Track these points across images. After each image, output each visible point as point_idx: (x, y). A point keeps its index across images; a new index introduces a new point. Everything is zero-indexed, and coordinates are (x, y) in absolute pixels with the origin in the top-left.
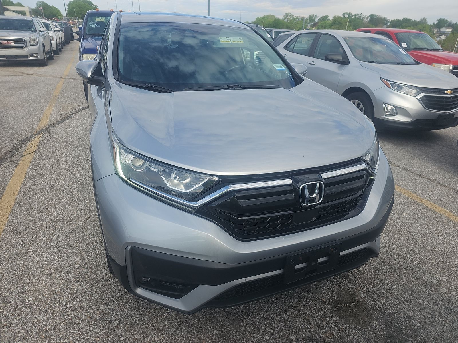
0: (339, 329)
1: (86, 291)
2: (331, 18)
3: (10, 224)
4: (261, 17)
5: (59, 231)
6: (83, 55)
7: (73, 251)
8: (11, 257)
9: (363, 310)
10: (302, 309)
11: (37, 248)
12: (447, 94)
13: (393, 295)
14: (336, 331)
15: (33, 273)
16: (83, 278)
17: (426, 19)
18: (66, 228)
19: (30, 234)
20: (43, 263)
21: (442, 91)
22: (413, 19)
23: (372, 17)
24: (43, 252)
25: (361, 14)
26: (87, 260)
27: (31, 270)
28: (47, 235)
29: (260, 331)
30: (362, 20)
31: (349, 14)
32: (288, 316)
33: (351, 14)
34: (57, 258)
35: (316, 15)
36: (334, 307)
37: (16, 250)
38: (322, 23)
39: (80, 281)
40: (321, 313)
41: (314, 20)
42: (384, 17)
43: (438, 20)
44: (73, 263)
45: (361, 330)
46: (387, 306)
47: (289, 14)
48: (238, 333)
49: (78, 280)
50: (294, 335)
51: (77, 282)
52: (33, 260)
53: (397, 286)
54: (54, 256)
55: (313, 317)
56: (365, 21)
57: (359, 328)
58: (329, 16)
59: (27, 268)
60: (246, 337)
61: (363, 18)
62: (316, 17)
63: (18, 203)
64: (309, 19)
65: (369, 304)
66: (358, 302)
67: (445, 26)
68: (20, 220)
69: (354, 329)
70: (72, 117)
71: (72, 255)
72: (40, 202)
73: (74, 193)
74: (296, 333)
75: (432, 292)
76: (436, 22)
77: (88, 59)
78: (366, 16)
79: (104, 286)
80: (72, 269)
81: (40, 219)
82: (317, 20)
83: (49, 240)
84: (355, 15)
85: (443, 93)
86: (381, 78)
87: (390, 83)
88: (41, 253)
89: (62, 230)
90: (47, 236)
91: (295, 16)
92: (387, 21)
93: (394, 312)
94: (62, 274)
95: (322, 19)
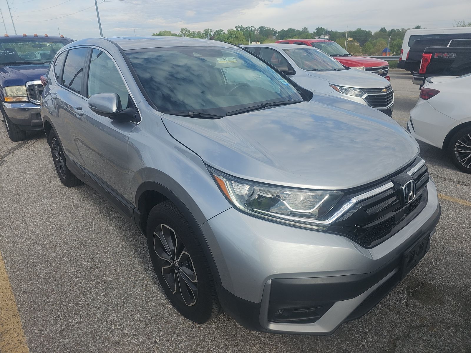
0: (426, 311)
1: (173, 348)
2: (225, 31)
3: (21, 300)
4: (157, 33)
5: (90, 292)
6: (6, 88)
7: (125, 310)
8: (54, 339)
9: (431, 289)
10: (386, 303)
11: (77, 318)
12: (383, 92)
13: (442, 271)
14: (425, 314)
15: (94, 348)
16: (160, 336)
17: (307, 28)
18: (96, 288)
19: (57, 305)
20: (99, 334)
21: (379, 90)
22: (296, 30)
23: (261, 28)
24: (89, 321)
25: (252, 26)
26: (148, 316)
27: (90, 345)
28: (79, 301)
29: (368, 335)
30: (254, 32)
31: (241, 27)
32: (379, 313)
33: (243, 27)
34: (111, 323)
35: (211, 30)
36: (408, 294)
37: (54, 328)
38: (218, 37)
39: (159, 340)
40: (403, 302)
41: (210, 34)
42: (272, 28)
43: (317, 29)
44: (135, 324)
45: (442, 307)
46: (445, 281)
47: (185, 29)
48: (350, 343)
49: (154, 340)
50: (397, 329)
51: (155, 342)
52: (83, 334)
53: (439, 262)
54: (107, 322)
55: (400, 308)
56: (256, 33)
57: (440, 305)
58: (223, 29)
59: (82, 344)
60: (360, 344)
61: (254, 30)
62: (211, 31)
63: (13, 273)
64: (205, 33)
65: (432, 283)
66: (423, 284)
67: (323, 34)
68: (30, 292)
69: (436, 308)
70: (5, 161)
71: (126, 315)
72: (41, 266)
73: (76, 246)
74: (397, 326)
75: (465, 260)
76: (316, 31)
77: (12, 91)
78: (257, 29)
79: (188, 338)
80: (138, 329)
81: (56, 286)
82: (212, 34)
83: (87, 306)
84: (247, 27)
85: (381, 92)
86: (329, 84)
87: (338, 88)
88: (87, 324)
89: (93, 291)
90: (80, 303)
91: (191, 31)
92: (275, 32)
93: (453, 284)
94: (131, 339)
95: (217, 33)
